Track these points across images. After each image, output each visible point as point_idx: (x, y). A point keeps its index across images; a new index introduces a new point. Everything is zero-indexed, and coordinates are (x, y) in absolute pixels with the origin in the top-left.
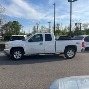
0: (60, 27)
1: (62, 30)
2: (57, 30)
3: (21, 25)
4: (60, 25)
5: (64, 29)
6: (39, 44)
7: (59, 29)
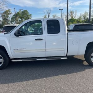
0: (74, 15)
1: (76, 19)
2: (71, 18)
3: (31, 15)
4: (75, 12)
5: (78, 17)
6: (36, 40)
7: (72, 17)
